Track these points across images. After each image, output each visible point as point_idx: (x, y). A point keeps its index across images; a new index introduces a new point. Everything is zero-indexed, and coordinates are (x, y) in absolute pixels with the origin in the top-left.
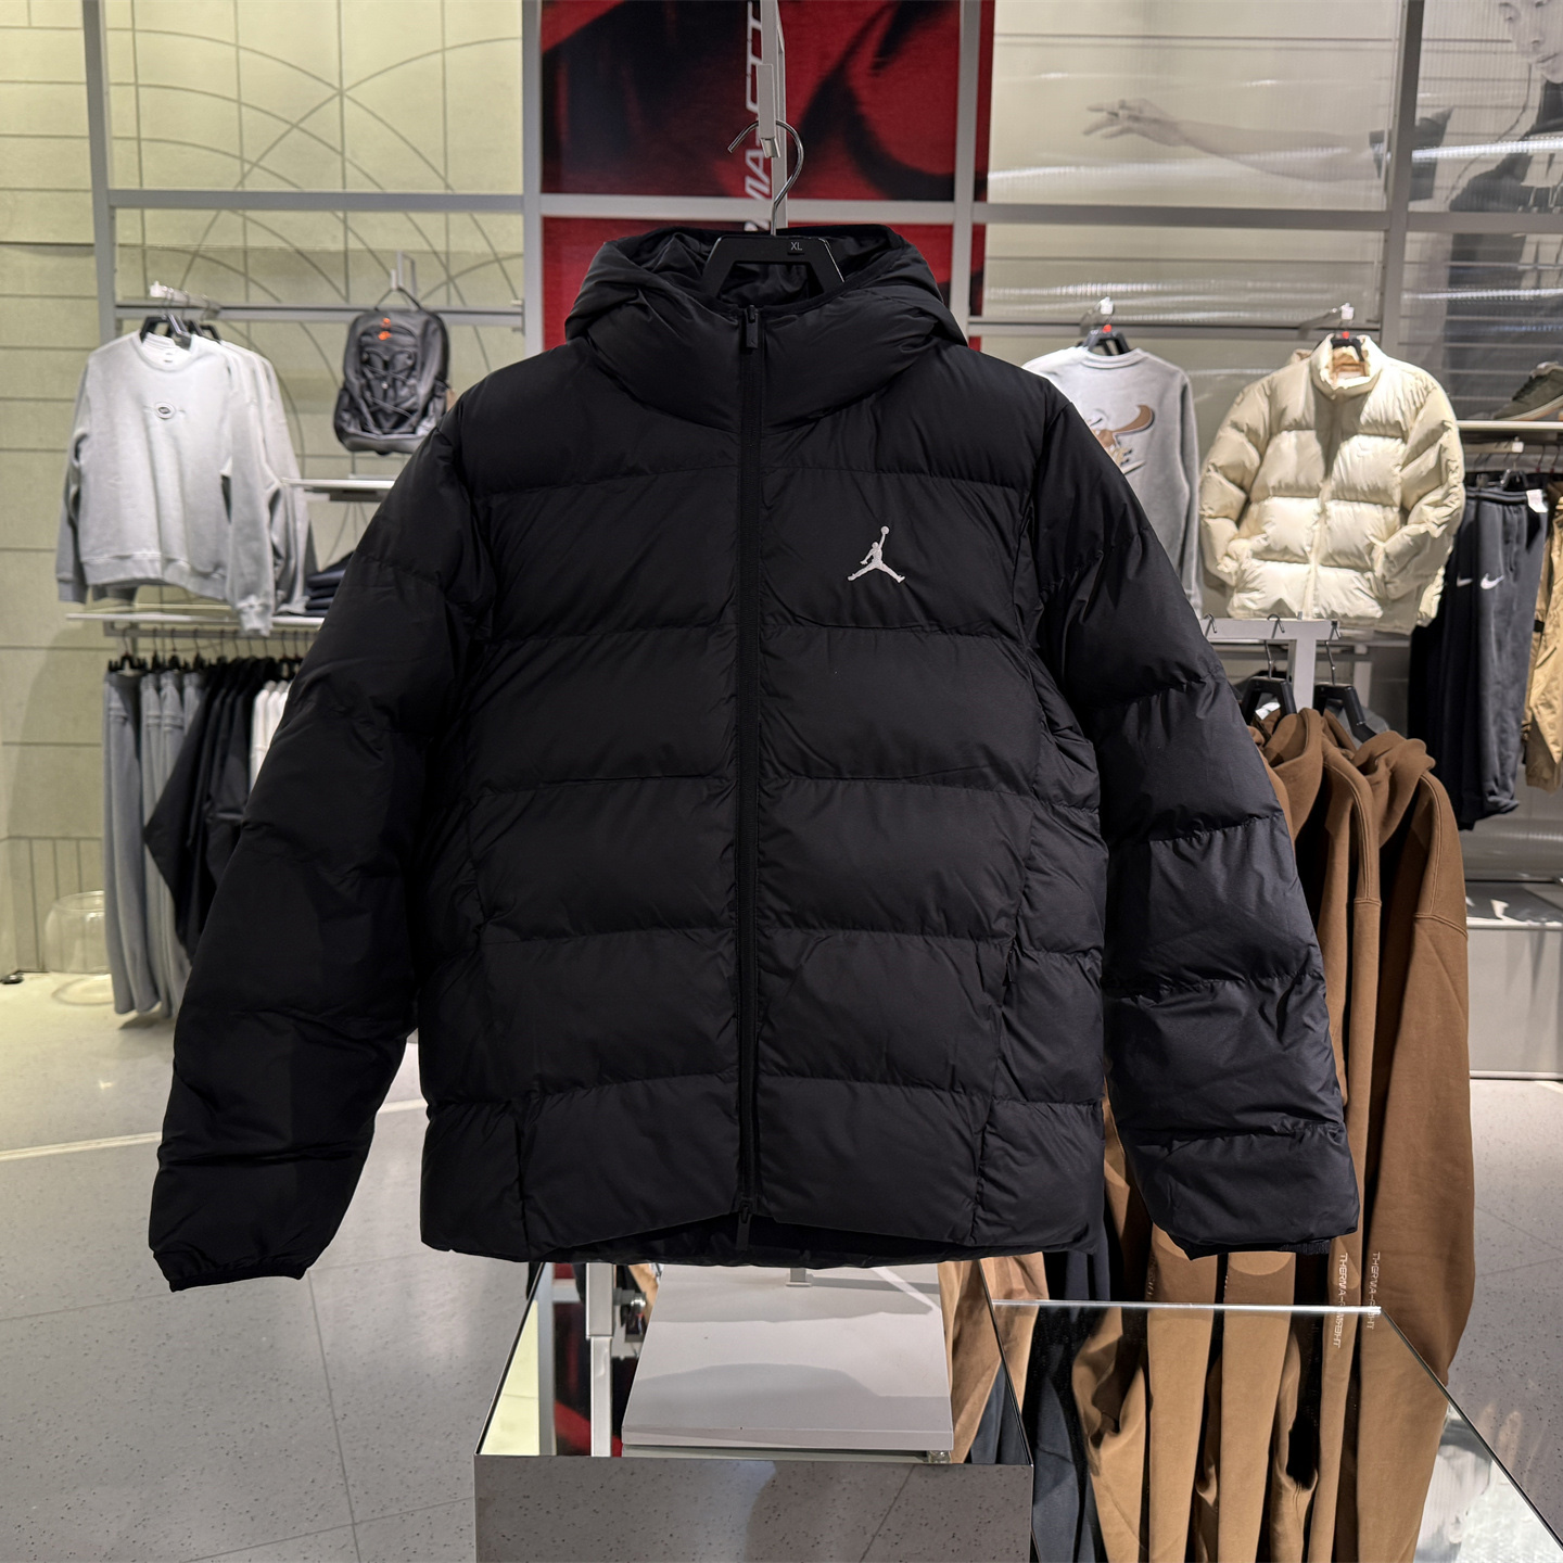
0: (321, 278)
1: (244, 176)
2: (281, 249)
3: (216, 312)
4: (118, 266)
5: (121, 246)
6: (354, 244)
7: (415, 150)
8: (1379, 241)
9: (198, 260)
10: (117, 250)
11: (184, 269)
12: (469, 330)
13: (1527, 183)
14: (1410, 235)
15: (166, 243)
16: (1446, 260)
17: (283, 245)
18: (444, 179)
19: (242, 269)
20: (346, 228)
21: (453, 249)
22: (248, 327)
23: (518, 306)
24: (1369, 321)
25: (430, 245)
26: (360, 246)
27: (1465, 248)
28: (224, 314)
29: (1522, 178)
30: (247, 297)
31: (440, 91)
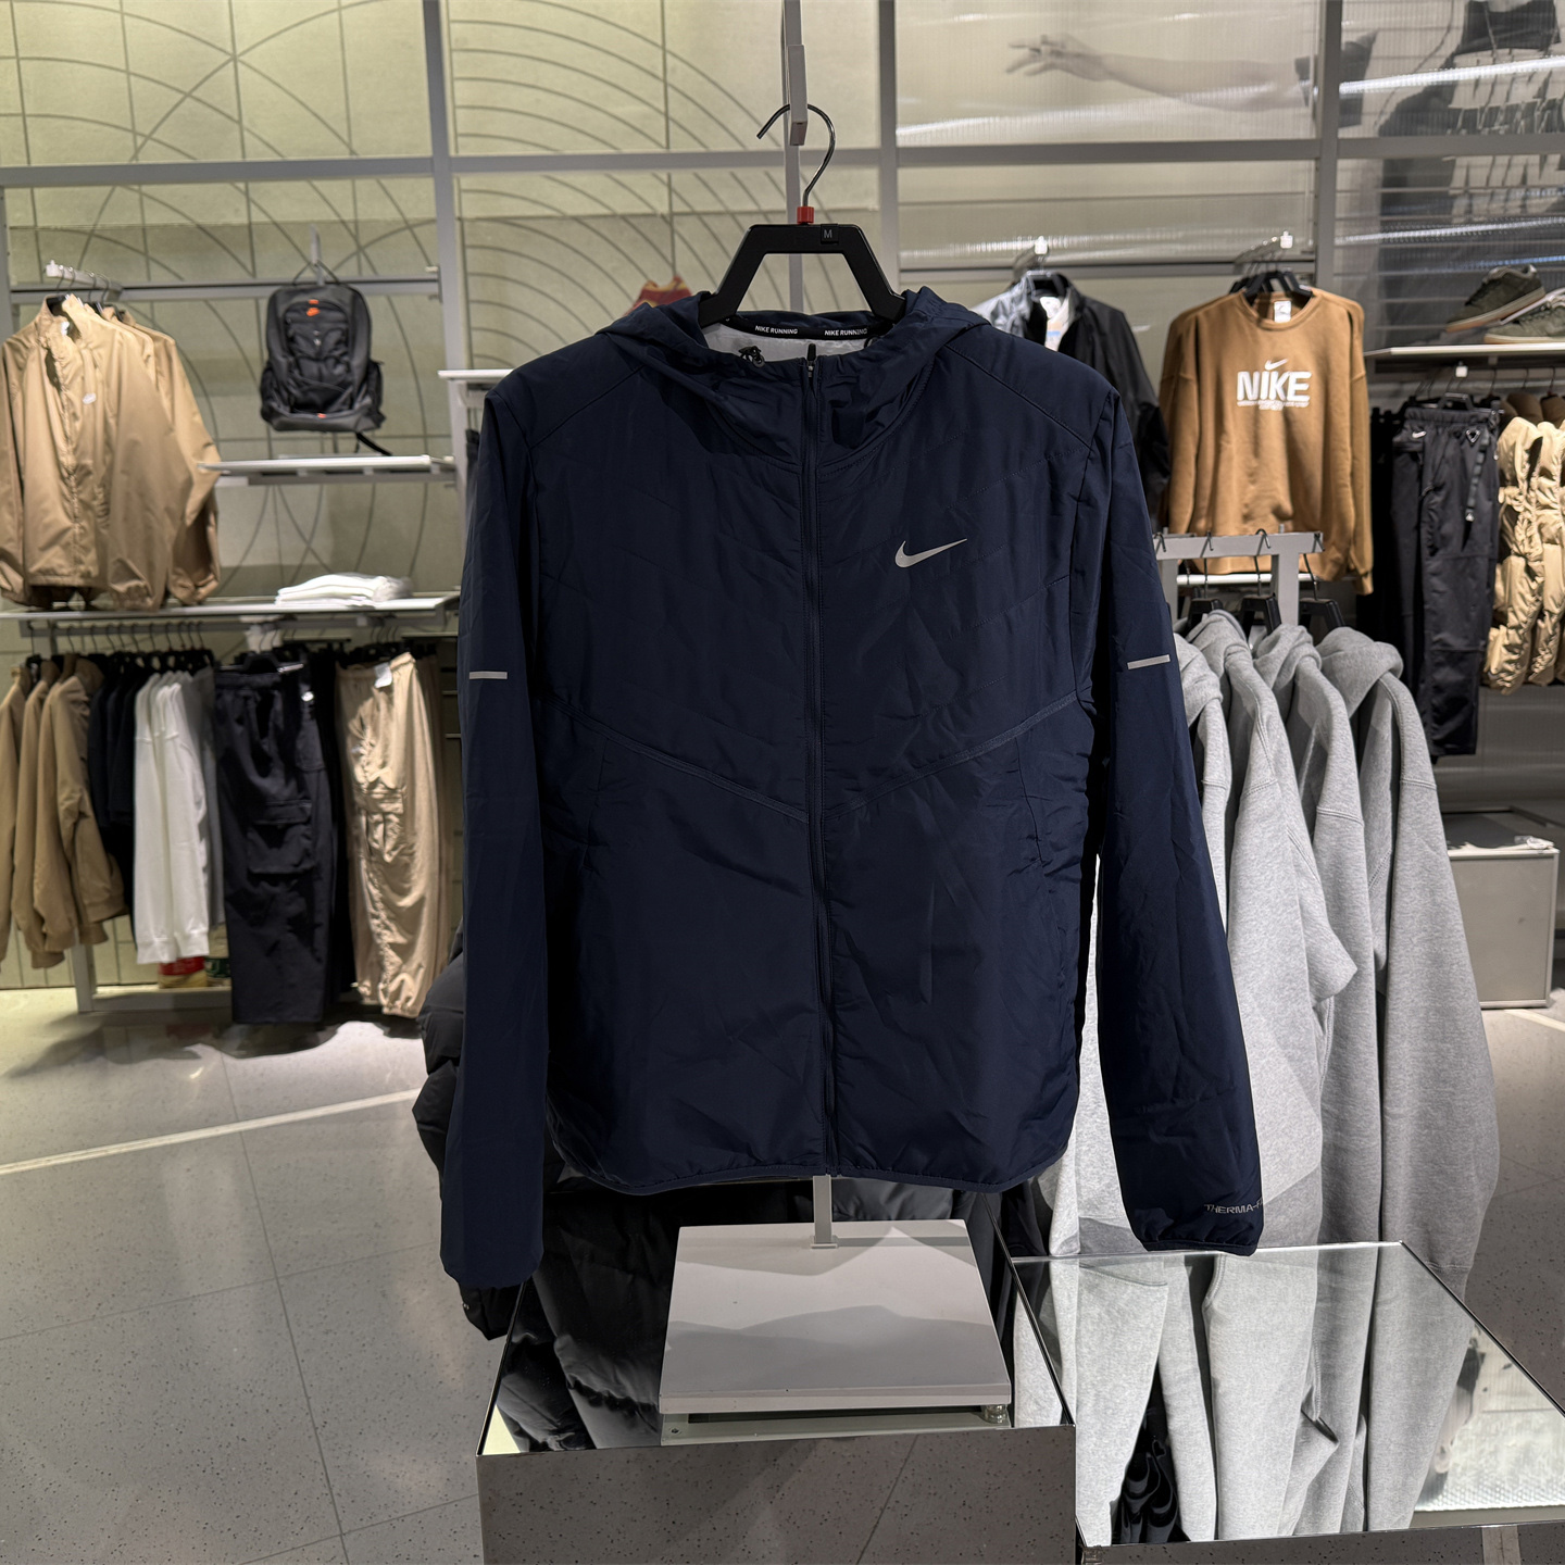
0: (225, 253)
1: (138, 150)
2: (182, 226)
3: (118, 293)
4: (10, 249)
5: (12, 228)
6: (258, 217)
7: (315, 115)
8: (1310, 170)
9: (94, 240)
10: (8, 232)
11: (81, 251)
12: (383, 300)
13: (1454, 105)
14: (1342, 164)
15: (59, 225)
16: (1377, 187)
17: (184, 221)
18: (349, 145)
19: (142, 249)
20: (249, 200)
21: (362, 217)
22: (152, 308)
23: (433, 272)
24: (1303, 252)
25: (338, 215)
26: (264, 219)
27: (1395, 174)
28: (126, 295)
29: (1450, 102)
30: (149, 277)
31: (339, 53)
